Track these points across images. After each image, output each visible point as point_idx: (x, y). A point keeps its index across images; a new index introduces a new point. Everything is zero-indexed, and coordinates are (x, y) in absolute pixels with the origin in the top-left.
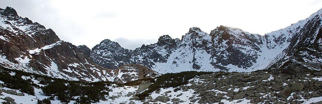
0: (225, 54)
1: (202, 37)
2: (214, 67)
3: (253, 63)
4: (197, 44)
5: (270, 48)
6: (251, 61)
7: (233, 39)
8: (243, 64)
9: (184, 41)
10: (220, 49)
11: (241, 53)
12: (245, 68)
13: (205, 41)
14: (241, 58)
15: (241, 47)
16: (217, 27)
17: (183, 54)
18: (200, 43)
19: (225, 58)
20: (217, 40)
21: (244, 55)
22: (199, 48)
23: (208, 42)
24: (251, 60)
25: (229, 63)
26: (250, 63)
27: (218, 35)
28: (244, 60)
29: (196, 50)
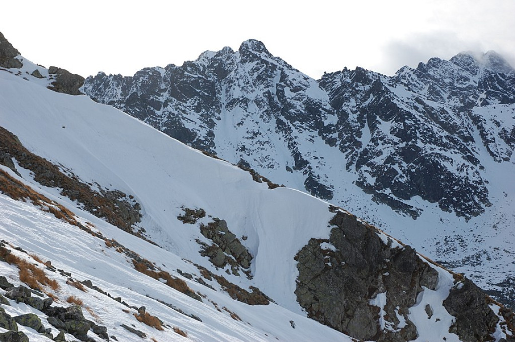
0: (397, 164)
1: (301, 89)
2: (373, 199)
3: (483, 205)
4: (292, 111)
5: (498, 159)
6: (477, 199)
7: (413, 125)
8: (456, 205)
9: (237, 87)
10: (377, 144)
11: (443, 170)
12: (464, 215)
13: (314, 104)
14: (446, 187)
15: (439, 152)
16: (345, 69)
17: (255, 134)
18: (300, 106)
19: (401, 176)
20: (354, 109)
21: (455, 179)
22: (297, 123)
23: (323, 109)
24: (474, 195)
25: (414, 193)
26: (475, 203)
27: (353, 95)
28: (456, 194)
29: (293, 128)
